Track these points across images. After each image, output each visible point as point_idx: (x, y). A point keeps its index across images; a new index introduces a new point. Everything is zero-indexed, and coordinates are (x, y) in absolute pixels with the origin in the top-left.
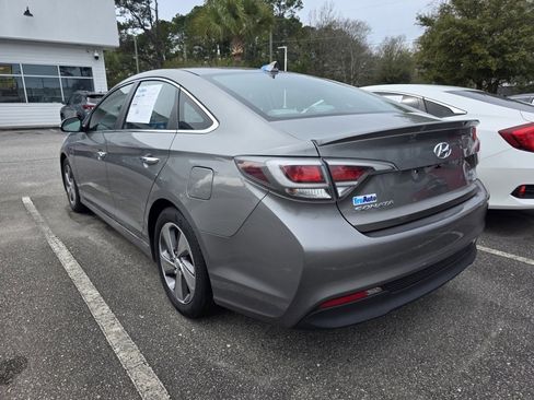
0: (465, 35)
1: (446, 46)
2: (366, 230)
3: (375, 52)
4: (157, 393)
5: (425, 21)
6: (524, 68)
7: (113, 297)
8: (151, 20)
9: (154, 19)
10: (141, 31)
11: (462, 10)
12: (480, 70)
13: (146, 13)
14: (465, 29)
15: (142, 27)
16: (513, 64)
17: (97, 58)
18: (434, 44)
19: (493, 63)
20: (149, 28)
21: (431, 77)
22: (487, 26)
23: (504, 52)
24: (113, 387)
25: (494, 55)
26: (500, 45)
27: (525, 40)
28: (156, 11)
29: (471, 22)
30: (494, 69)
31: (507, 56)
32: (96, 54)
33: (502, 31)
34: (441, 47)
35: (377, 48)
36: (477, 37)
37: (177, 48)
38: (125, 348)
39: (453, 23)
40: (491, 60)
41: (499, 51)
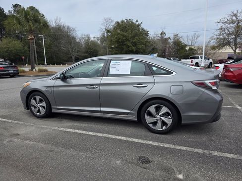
0: (124, 38)
1: (118, 41)
5: (108, 31)
11: (121, 29)
14: (124, 36)
16: (140, 49)
18: (113, 40)
19: (134, 48)
22: (130, 35)
25: (134, 46)
29: (125, 34)
30: (134, 50)
31: (138, 46)
34: (116, 42)
36: (127, 40)
39: (118, 34)
40: (133, 48)
41: (135, 44)
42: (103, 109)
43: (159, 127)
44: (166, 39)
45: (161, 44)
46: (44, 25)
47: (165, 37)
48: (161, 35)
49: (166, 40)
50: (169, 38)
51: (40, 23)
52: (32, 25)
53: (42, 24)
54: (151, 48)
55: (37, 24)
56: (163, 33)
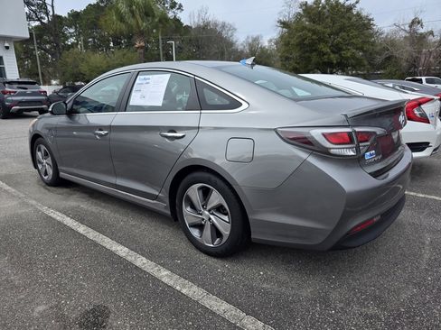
0: (314, 37)
1: (301, 45)
2: (376, 175)
3: (240, 48)
4: (234, 312)
5: (284, 24)
6: (353, 61)
7: (141, 250)
8: (47, 14)
9: (51, 13)
10: (37, 23)
11: (310, 17)
12: (324, 63)
13: (43, 6)
14: (314, 32)
15: (39, 20)
16: (347, 59)
17: (7, 48)
18: (292, 42)
19: (334, 58)
20: (45, 21)
21: (291, 67)
22: (329, 31)
23: (340, 49)
24: (196, 314)
25: (333, 52)
26: (337, 45)
27: (354, 41)
28: (53, 7)
29: (319, 28)
30: (335, 62)
31: (343, 52)
32: (7, 45)
33: (338, 34)
34: (297, 45)
35: (242, 44)
36: (321, 40)
37: (72, 40)
38: (184, 286)
39: (304, 28)
40: (332, 56)
41: (337, 49)
42: (120, 182)
43: (206, 239)
44: (421, 34)
45: (408, 48)
46: (160, 21)
47: (422, 31)
48: (410, 26)
49: (423, 37)
50: (431, 33)
51: (154, 16)
52: (140, 22)
53: (157, 20)
54: (384, 57)
55: (150, 18)
56: (416, 22)
